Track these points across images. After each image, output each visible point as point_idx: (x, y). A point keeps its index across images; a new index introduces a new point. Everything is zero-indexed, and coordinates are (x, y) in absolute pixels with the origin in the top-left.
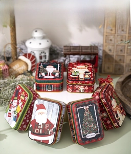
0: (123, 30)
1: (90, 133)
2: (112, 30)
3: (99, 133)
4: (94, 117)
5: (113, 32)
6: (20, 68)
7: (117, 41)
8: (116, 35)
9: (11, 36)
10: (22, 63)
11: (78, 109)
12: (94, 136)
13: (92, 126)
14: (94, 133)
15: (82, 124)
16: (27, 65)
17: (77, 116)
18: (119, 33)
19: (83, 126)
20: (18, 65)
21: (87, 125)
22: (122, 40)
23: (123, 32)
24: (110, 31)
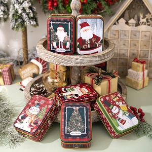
0: (125, 35)
1: (75, 130)
2: (115, 35)
3: (85, 133)
4: (83, 118)
5: (117, 37)
6: (32, 71)
7: (120, 45)
8: (119, 39)
9: (23, 40)
10: (34, 66)
11: (67, 107)
12: (79, 135)
13: (79, 125)
14: (79, 132)
15: (68, 121)
16: (38, 68)
17: (65, 113)
18: (121, 37)
19: (69, 123)
20: (30, 68)
21: (73, 123)
22: (124, 44)
23: (125, 37)
24: (114, 36)
